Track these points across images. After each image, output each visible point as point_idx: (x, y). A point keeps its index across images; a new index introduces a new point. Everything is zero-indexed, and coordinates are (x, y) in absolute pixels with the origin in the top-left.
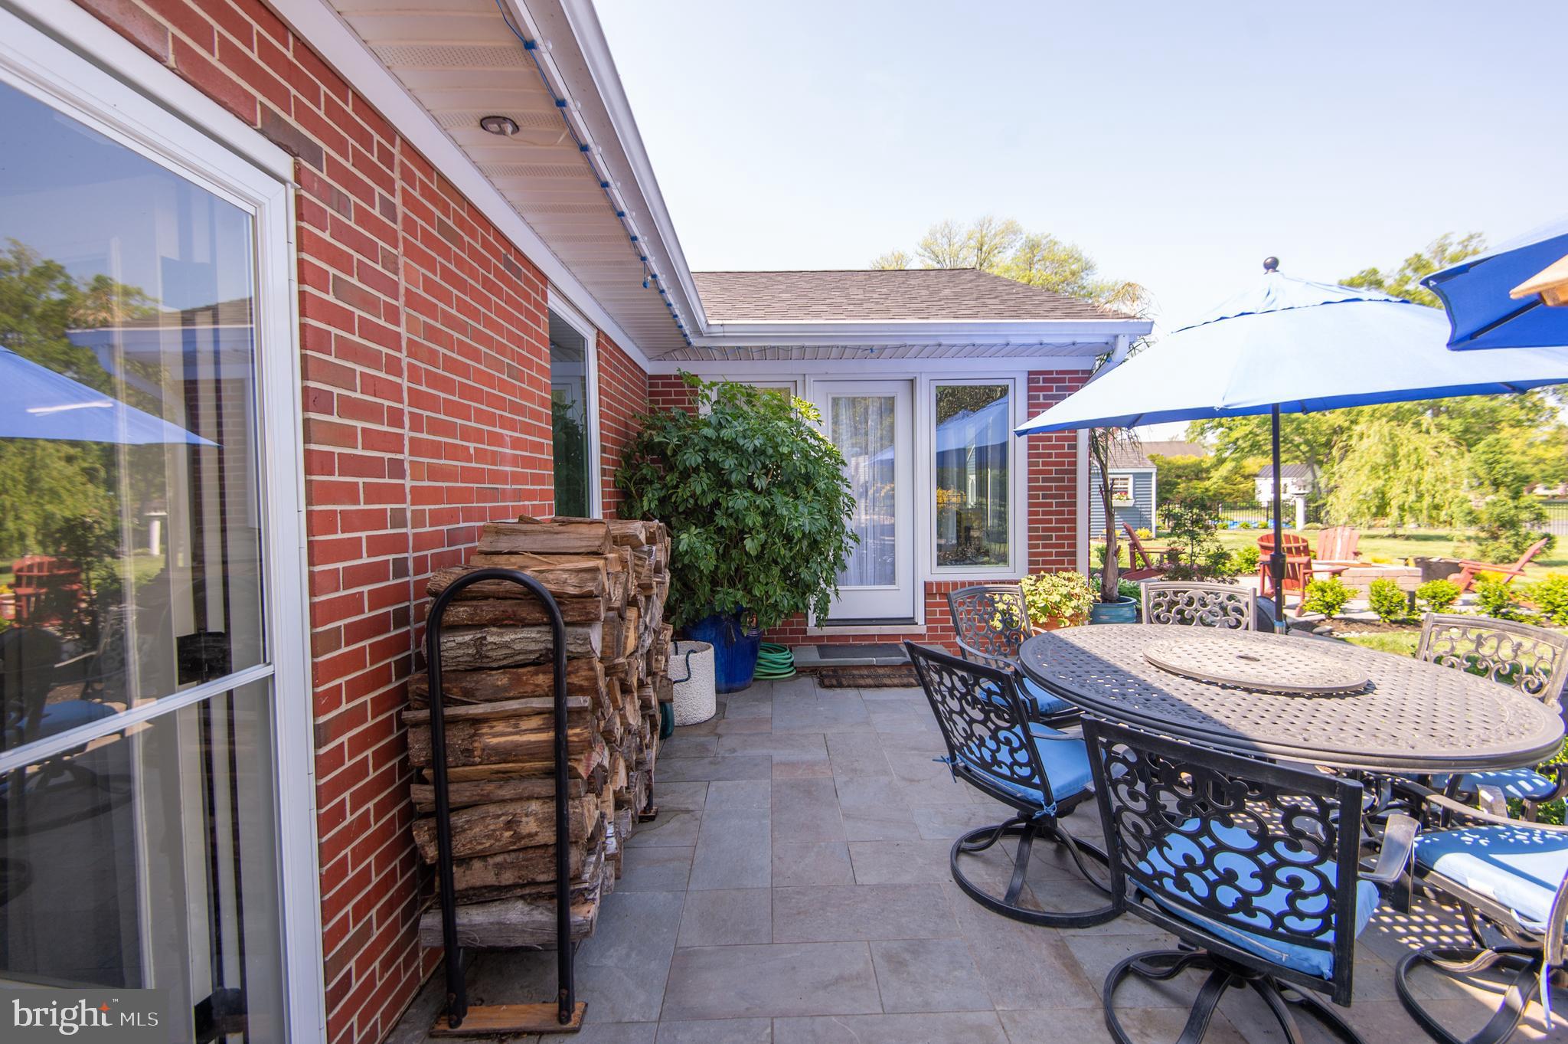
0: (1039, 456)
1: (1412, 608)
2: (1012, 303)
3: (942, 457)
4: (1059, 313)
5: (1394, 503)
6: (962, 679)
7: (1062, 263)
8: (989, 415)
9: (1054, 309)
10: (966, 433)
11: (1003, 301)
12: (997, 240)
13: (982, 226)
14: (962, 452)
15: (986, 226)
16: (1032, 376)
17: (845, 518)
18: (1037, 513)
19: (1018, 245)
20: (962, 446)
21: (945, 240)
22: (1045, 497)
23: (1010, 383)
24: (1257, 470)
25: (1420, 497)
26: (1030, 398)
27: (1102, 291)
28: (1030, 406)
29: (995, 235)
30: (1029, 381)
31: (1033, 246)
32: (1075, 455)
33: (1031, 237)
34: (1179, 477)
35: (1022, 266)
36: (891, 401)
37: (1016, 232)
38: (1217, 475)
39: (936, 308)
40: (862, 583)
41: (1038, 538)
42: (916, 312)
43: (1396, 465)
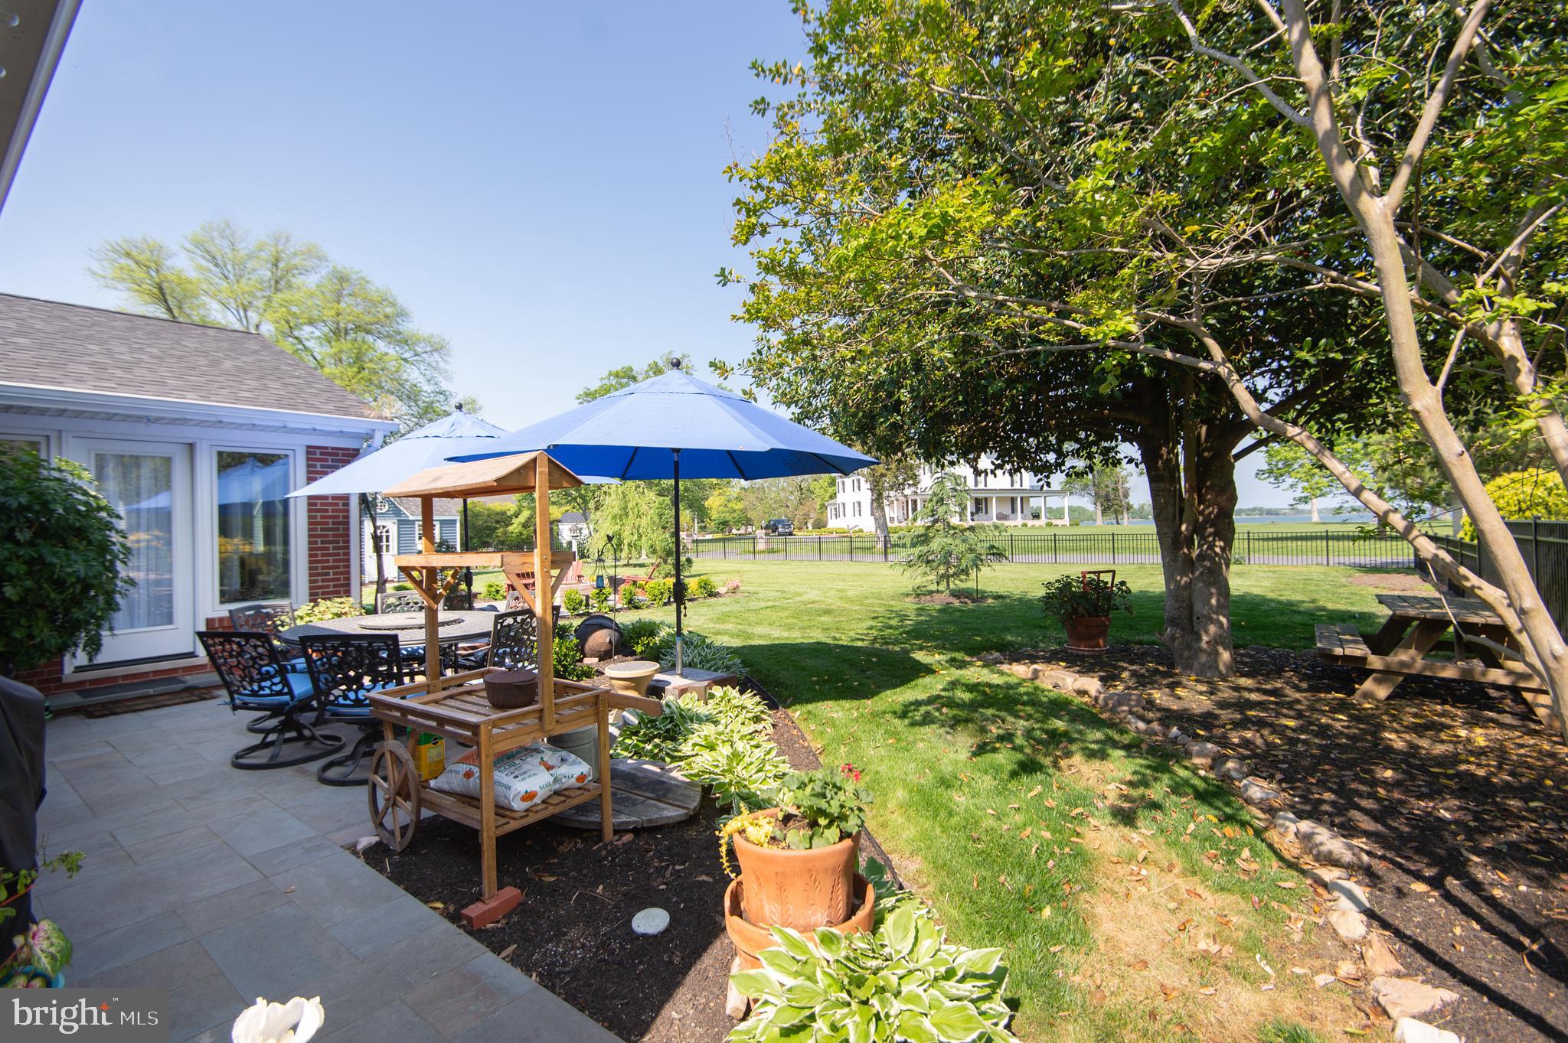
0: (318, 511)
1: (587, 605)
2: (292, 389)
3: (224, 511)
4: (330, 407)
5: (626, 542)
6: (238, 644)
7: (375, 304)
8: (274, 472)
9: (328, 401)
10: (251, 487)
11: (285, 385)
12: (296, 261)
13: (277, 240)
14: (247, 507)
15: (283, 240)
16: (310, 450)
17: (119, 565)
18: (316, 555)
19: (324, 273)
20: (246, 500)
21: (225, 243)
22: (323, 542)
23: (290, 453)
24: (559, 516)
25: (640, 537)
26: (308, 466)
27: (418, 340)
28: (309, 472)
29: (295, 254)
30: (308, 453)
31: (342, 279)
32: (348, 511)
33: (339, 268)
34: (498, 522)
35: (330, 296)
36: (168, 461)
37: (321, 258)
38: (516, 522)
39: (217, 385)
40: (132, 627)
41: (318, 575)
42: (195, 388)
43: (627, 515)
